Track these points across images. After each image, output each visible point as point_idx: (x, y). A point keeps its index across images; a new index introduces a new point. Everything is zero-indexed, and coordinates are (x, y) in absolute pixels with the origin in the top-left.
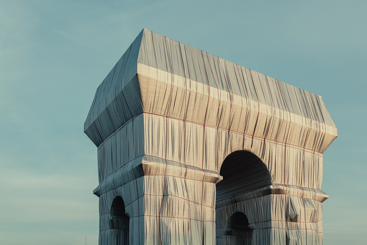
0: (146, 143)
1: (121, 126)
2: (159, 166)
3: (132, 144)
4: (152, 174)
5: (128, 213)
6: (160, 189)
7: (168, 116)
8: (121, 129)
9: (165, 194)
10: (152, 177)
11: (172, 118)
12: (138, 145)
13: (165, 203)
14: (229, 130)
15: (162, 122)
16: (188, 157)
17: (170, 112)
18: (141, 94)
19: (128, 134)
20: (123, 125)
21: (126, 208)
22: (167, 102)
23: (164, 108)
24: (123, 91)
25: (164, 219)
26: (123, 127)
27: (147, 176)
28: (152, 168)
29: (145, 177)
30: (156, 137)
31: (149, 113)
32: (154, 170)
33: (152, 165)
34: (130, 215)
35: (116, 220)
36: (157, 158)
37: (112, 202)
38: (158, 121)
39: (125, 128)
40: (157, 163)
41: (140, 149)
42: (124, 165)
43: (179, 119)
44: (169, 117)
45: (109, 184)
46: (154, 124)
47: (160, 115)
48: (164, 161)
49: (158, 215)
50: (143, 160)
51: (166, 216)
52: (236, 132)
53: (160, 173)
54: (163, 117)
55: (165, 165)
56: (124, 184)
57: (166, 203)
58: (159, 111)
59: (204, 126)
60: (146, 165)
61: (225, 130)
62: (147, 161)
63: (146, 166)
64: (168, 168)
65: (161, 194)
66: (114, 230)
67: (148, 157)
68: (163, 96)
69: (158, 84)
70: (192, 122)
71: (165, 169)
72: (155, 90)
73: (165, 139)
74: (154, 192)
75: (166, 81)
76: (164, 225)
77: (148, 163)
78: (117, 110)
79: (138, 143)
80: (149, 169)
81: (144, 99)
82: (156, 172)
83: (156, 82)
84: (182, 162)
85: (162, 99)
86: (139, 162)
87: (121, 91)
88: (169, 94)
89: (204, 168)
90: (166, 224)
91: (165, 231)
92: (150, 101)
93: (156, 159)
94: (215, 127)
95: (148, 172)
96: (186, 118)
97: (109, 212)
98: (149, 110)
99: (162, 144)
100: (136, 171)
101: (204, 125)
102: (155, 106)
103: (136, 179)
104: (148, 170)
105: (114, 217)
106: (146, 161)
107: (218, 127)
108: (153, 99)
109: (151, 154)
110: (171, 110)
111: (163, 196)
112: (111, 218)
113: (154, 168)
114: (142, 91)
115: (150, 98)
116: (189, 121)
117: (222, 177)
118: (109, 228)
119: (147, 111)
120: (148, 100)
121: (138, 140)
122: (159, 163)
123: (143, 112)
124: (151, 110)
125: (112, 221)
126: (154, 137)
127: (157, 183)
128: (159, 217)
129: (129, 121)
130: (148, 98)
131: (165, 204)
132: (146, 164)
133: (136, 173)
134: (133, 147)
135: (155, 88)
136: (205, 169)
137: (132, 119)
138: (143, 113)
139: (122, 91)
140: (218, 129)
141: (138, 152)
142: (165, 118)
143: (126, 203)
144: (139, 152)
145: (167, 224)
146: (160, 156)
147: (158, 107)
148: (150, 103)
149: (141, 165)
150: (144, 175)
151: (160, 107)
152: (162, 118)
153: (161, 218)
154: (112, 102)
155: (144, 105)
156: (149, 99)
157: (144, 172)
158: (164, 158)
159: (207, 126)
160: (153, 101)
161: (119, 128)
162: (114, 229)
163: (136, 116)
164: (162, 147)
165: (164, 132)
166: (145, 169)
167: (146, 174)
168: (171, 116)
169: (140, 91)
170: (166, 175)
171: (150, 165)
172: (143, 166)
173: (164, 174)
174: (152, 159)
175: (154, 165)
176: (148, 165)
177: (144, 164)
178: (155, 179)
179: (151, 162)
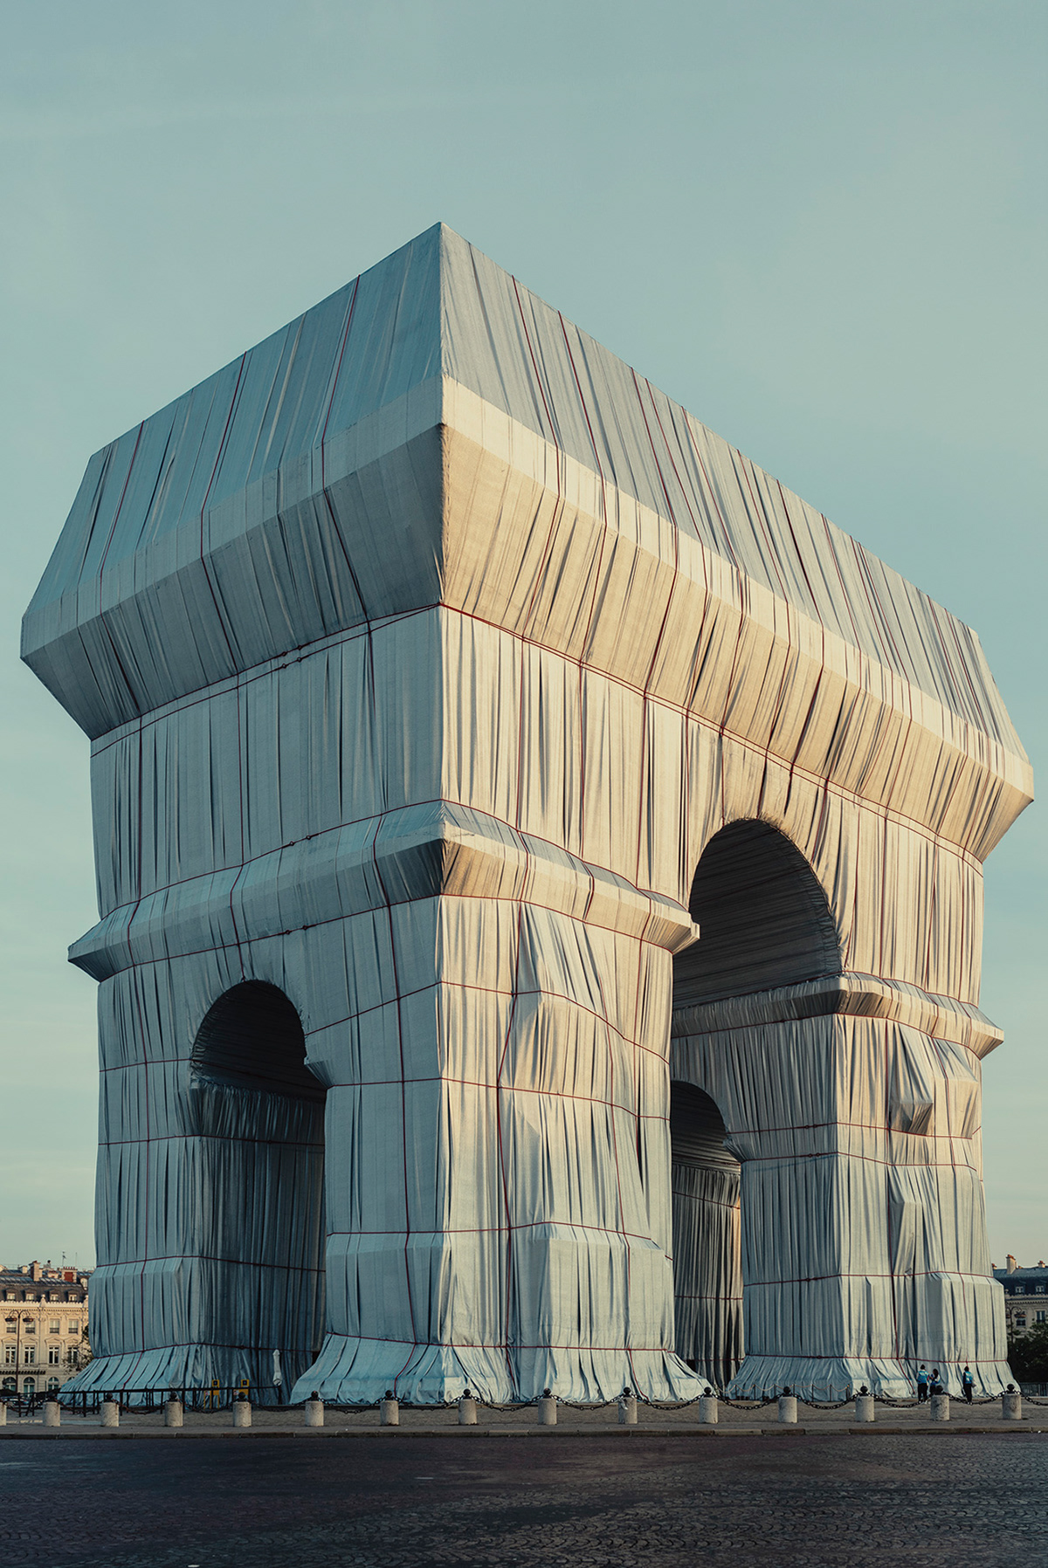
0: (449, 746)
2: (501, 855)
4: (474, 889)
5: (321, 1063)
6: (500, 969)
7: (527, 636)
9: (522, 988)
10: (471, 903)
11: (541, 646)
12: (406, 752)
14: (722, 727)
15: (507, 661)
16: (594, 826)
17: (539, 616)
18: (440, 519)
22: (533, 571)
23: (518, 599)
24: (333, 492)
27: (454, 900)
28: (476, 862)
29: (444, 899)
31: (462, 612)
32: (482, 874)
33: (476, 847)
35: (216, 1092)
36: (492, 821)
38: (493, 653)
40: (495, 843)
43: (565, 656)
44: (530, 642)
46: (481, 663)
47: (501, 628)
48: (515, 833)
50: (445, 822)
52: (743, 741)
53: (504, 893)
54: (509, 637)
55: (522, 854)
58: (500, 609)
59: (645, 698)
60: (459, 849)
61: (709, 724)
62: (463, 831)
63: (455, 851)
64: (531, 867)
66: (204, 1138)
67: (457, 810)
68: (521, 541)
69: (510, 488)
70: (609, 676)
71: (521, 872)
72: (497, 509)
73: (516, 737)
74: (479, 974)
75: (540, 480)
77: (466, 842)
79: (406, 744)
80: (463, 867)
81: (450, 543)
82: (487, 884)
83: (504, 474)
84: (574, 849)
85: (516, 558)
88: (543, 539)
89: (643, 883)
92: (473, 555)
93: (489, 824)
94: (680, 709)
95: (458, 882)
96: (589, 655)
97: (187, 1054)
98: (462, 597)
99: (508, 758)
100: (395, 870)
101: (645, 692)
102: (487, 582)
103: (389, 906)
104: (461, 874)
106: (457, 830)
107: (688, 710)
108: (484, 550)
109: (464, 801)
112: (195, 1085)
113: (486, 863)
114: (446, 507)
115: (475, 545)
116: (597, 671)
117: (698, 926)
119: (458, 599)
120: (466, 549)
121: (406, 728)
122: (500, 846)
123: (441, 604)
124: (472, 598)
125: (198, 1095)
126: (480, 724)
127: (491, 933)
130: (467, 542)
131: (525, 1031)
132: (457, 840)
133: (397, 878)
135: (498, 500)
136: (647, 888)
138: (441, 607)
139: (325, 491)
140: (687, 717)
141: (407, 782)
142: (519, 642)
146: (500, 813)
148: (471, 567)
149: (438, 844)
150: (441, 893)
151: (506, 590)
152: (506, 638)
155: (447, 570)
156: (470, 547)
157: (445, 879)
158: (513, 821)
159: (656, 699)
160: (485, 559)
162: (201, 1135)
164: (506, 773)
165: (512, 708)
166: (451, 864)
167: (448, 890)
168: (537, 638)
169: (442, 505)
170: (523, 899)
171: (473, 847)
172: (447, 849)
173: (517, 897)
174: (473, 820)
175: (485, 853)
176: (463, 846)
177: (452, 840)
178: (482, 915)
179: (476, 835)
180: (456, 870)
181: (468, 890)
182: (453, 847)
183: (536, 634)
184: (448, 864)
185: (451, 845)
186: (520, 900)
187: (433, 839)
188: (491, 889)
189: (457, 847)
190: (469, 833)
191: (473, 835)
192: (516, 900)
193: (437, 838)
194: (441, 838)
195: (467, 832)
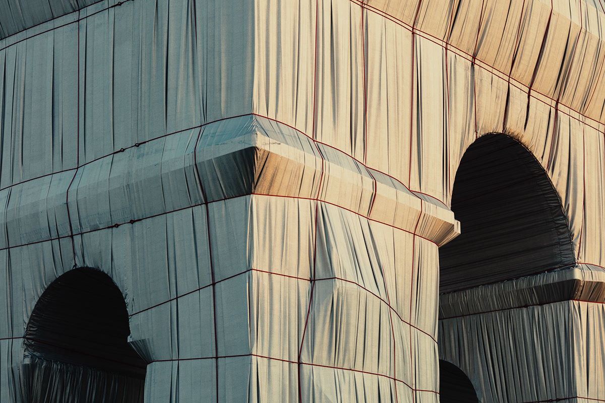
4: (278, 190)
6: (301, 254)
9: (320, 273)
10: (277, 203)
13: (322, 307)
14: (474, 57)
16: (375, 137)
27: (262, 199)
28: (282, 167)
29: (254, 199)
32: (286, 177)
36: (293, 132)
49: (295, 358)
50: (258, 132)
52: (490, 69)
53: (303, 193)
55: (319, 160)
57: (325, 311)
59: (414, 33)
60: (268, 155)
61: (463, 54)
62: (271, 140)
63: (265, 157)
67: (265, 123)
70: (386, 14)
71: (318, 176)
73: (312, 64)
77: (274, 149)
80: (272, 170)
82: (290, 185)
84: (359, 156)
89: (415, 186)
93: (292, 135)
94: (441, 43)
95: (267, 184)
99: (307, 81)
101: (413, 29)
104: (269, 176)
106: (268, 140)
107: (447, 44)
109: (272, 115)
111: (313, 280)
116: (376, 10)
117: (459, 222)
121: (223, 55)
122: (302, 152)
126: (285, 52)
127: (293, 227)
128: (299, 364)
132: (267, 148)
134: (191, 79)
136: (418, 190)
140: (447, 49)
145: (329, 397)
146: (301, 126)
149: (249, 154)
153: (305, 368)
157: (255, 180)
158: (310, 132)
159: (422, 34)
164: (305, 93)
166: (262, 168)
167: (258, 191)
170: (319, 198)
171: (279, 154)
172: (258, 155)
173: (314, 197)
174: (279, 132)
175: (290, 158)
176: (271, 153)
177: (263, 148)
178: (286, 210)
179: (282, 144)
180: (265, 174)
181: (274, 191)
182: (263, 154)
184: (260, 166)
185: (262, 152)
186: (317, 200)
187: (247, 146)
188: (294, 190)
189: (266, 154)
190: (277, 142)
191: (279, 144)
192: (314, 199)
193: (251, 146)
194: (254, 146)
195: (275, 141)
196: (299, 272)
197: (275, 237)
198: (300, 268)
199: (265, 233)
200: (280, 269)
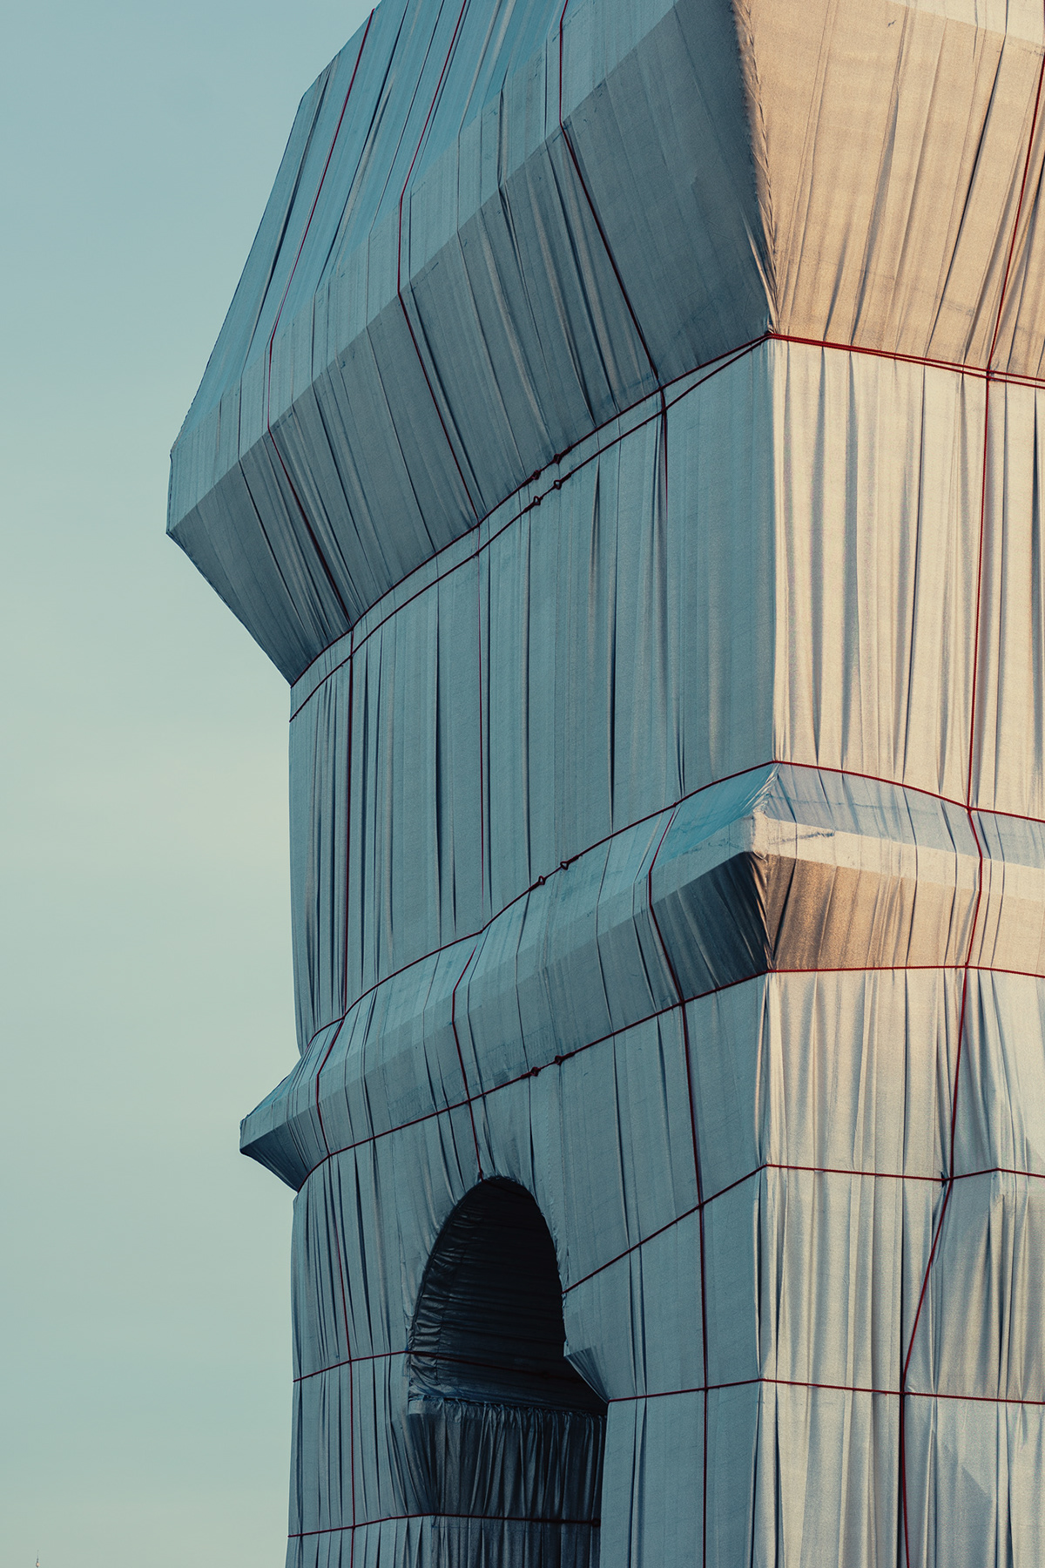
0: (792, 642)
1: (537, 475)
2: (908, 872)
3: (649, 648)
4: (844, 953)
5: (588, 1352)
6: (913, 1112)
7: (1000, 363)
8: (537, 502)
9: (965, 1163)
10: (840, 988)
11: (1038, 383)
12: (714, 666)
13: (962, 1250)
15: (941, 432)
17: (1025, 321)
18: (751, 160)
19: (608, 557)
20: (557, 459)
21: (573, 1306)
22: (994, 223)
23: (965, 289)
24: (577, 128)
25: (952, 1419)
26: (558, 485)
27: (797, 983)
28: (844, 894)
29: (774, 982)
30: (885, 583)
31: (823, 344)
32: (862, 919)
33: (842, 862)
34: (616, 1376)
35: (465, 1421)
36: (893, 794)
37: (430, 1241)
38: (904, 422)
39: (579, 491)
40: (896, 845)
41: (725, 700)
42: (565, 866)
44: (1009, 377)
45: (406, 1056)
46: (872, 447)
47: (925, 361)
48: (958, 816)
49: (891, 1381)
50: (758, 814)
51: (969, 1392)
53: (923, 950)
54: (951, 378)
55: (969, 862)
56: (559, 1060)
57: (971, 1257)
58: (921, 319)
60: (792, 870)
62: (802, 829)
63: (786, 874)
64: (992, 890)
65: (925, 1158)
66: (443, 1521)
67: (803, 783)
68: (955, 165)
69: (915, 55)
71: (965, 902)
72: (882, 109)
73: (967, 599)
74: (859, 1143)
75: (993, 22)
76: (953, 1479)
77: (812, 850)
78: (512, 314)
79: (714, 646)
80: (810, 906)
81: (779, 201)
82: (876, 939)
83: (896, 31)
85: (950, 202)
86: (721, 834)
87: (554, 125)
88: (1014, 149)
90: (968, 1478)
91: (963, 1540)
92: (837, 219)
93: (886, 803)
95: (806, 942)
97: (401, 1339)
98: (822, 309)
99: (945, 649)
100: (683, 925)
102: (880, 267)
103: (682, 1004)
104: (809, 922)
105: (446, 1389)
106: (788, 827)
108: (865, 201)
109: (829, 758)
110: (1028, 301)
111: (947, 1180)
112: (417, 1408)
113: (867, 892)
114: (760, 126)
115: (841, 197)
118: (392, 1505)
119: (810, 318)
120: (818, 208)
121: (713, 613)
122: (909, 848)
123: (768, 335)
124: (846, 308)
125: (423, 1428)
126: (868, 584)
127: (888, 1046)
128: (903, 1394)
129: (628, 421)
130: (820, 192)
131: (960, 1265)
132: (787, 852)
133: (689, 943)
134: (658, 683)
135: (886, 87)
137: (652, 405)
138: (773, 344)
139: (564, 128)
141: (713, 730)
142: (976, 386)
143: (572, 1259)
144: (723, 736)
145: (977, 1476)
146: (921, 774)
147: (907, 279)
148: (833, 241)
149: (742, 867)
150: (763, 970)
151: (931, 276)
152: (941, 384)
153: (917, 1405)
154: (464, 239)
155: (777, 261)
156: (829, 203)
157: (770, 936)
158: (955, 789)
160: (866, 224)
161: (525, 497)
162: (436, 1513)
163: (698, 375)
164: (937, 683)
165: (957, 533)
166: (780, 903)
167: (783, 960)
168: (1026, 366)
169: (749, 126)
170: (973, 963)
171: (830, 862)
172: (764, 872)
173: (958, 959)
174: (843, 800)
175: (865, 869)
176: (804, 863)
177: (773, 851)
178: (868, 1004)
179: (839, 834)
180: (794, 917)
181: (833, 955)
182: (779, 869)
183: (1021, 360)
184: (774, 899)
185: (772, 863)
186: (967, 967)
187: (734, 853)
188: (891, 949)
189: (786, 867)
190: (821, 830)
191: (831, 835)
192: (956, 967)
193: (739, 851)
194: (745, 850)
195: (813, 829)
196: (908, 1162)
197: (836, 1077)
198: (910, 1151)
199: (804, 1069)
200: (848, 1159)
